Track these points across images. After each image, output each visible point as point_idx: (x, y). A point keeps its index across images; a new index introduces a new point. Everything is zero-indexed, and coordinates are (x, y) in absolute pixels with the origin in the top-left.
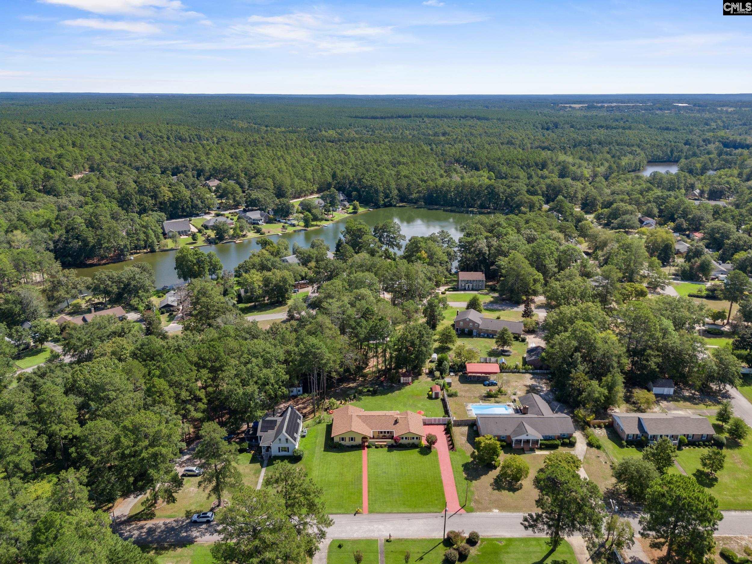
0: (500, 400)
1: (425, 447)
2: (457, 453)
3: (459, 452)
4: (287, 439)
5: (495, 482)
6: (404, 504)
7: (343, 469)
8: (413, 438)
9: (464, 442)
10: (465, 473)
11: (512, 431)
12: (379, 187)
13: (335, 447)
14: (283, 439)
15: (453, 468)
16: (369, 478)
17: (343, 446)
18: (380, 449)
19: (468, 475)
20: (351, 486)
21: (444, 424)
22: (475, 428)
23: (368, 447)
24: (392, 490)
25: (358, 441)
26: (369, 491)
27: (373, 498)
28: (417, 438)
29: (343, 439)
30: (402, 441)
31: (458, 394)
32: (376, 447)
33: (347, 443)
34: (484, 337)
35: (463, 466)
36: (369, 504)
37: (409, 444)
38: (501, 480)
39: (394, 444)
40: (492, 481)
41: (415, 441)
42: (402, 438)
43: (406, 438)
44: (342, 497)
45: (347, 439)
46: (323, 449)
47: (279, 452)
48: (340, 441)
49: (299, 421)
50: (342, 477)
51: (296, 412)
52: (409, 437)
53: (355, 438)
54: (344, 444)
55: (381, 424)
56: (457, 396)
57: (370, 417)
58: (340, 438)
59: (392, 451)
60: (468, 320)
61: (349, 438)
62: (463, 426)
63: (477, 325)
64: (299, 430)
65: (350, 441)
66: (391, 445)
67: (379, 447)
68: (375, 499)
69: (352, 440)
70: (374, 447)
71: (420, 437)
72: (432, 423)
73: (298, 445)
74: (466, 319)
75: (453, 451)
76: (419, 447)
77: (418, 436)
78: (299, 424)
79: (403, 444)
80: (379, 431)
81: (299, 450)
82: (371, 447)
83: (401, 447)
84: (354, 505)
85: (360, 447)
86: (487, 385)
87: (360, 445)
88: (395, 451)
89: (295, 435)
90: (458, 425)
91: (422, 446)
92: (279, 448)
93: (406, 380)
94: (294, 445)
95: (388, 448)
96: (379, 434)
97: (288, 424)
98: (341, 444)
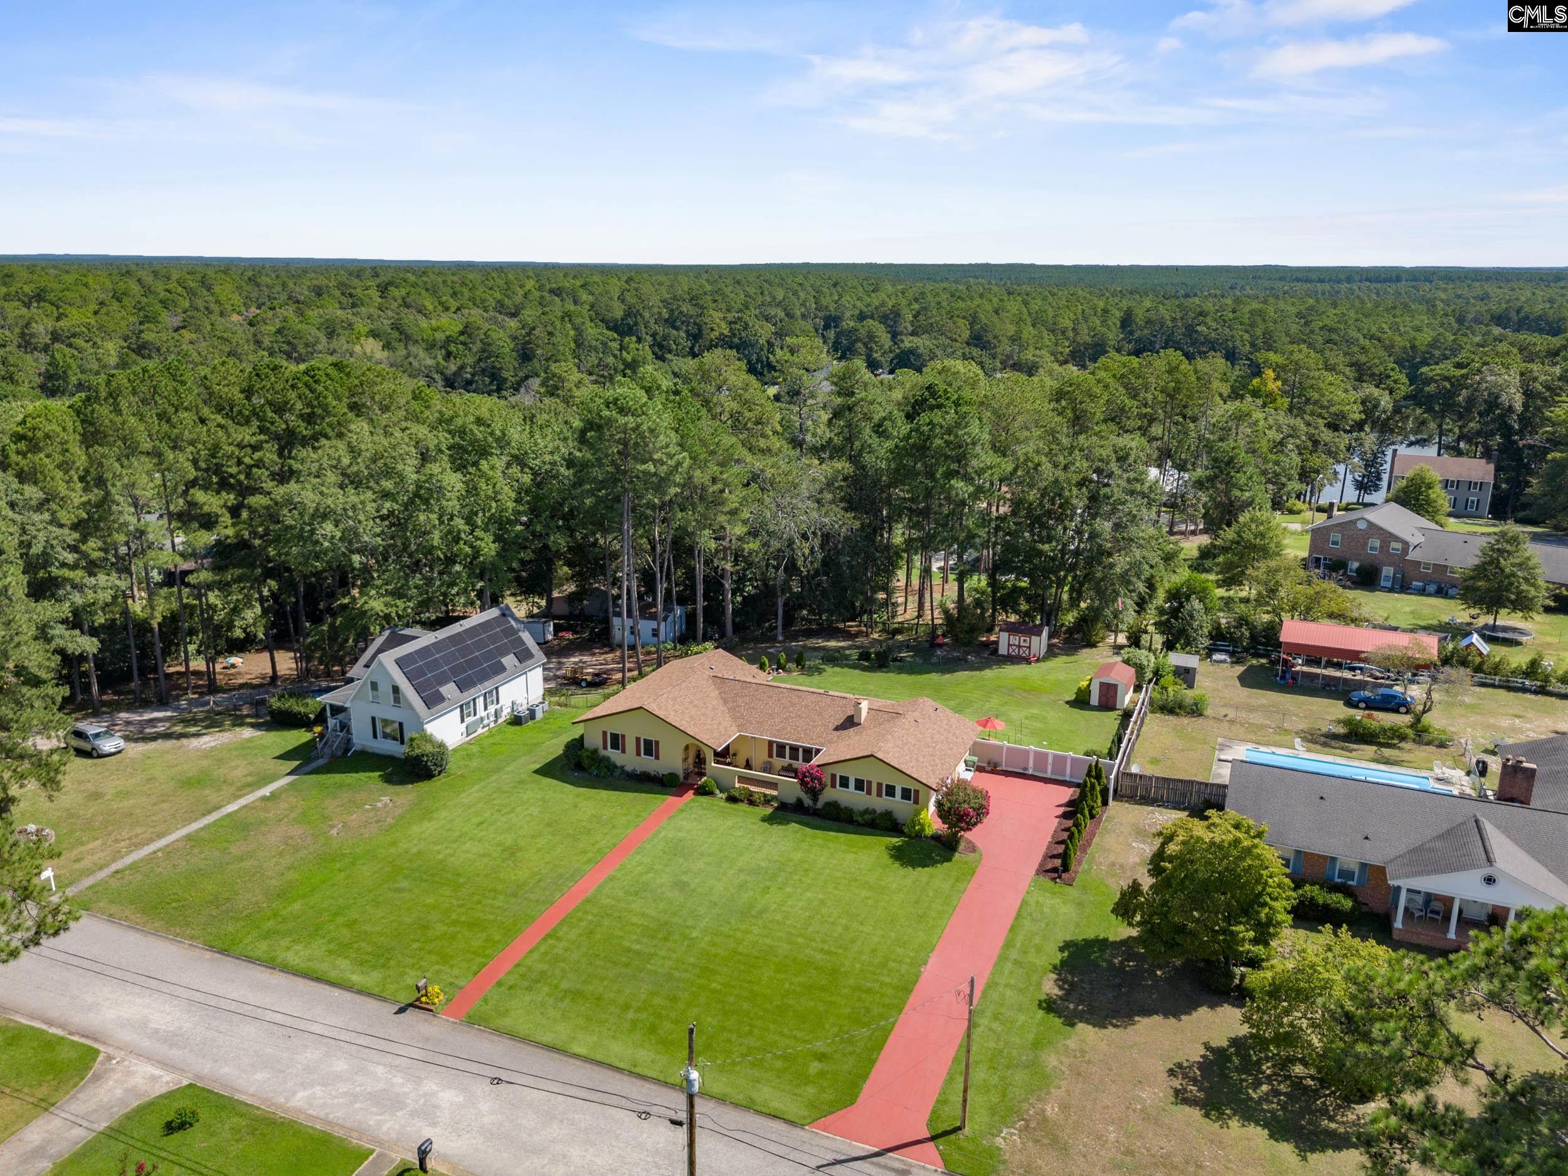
0: (1406, 756)
1: (933, 837)
2: (1072, 892)
3: (1084, 889)
4: (396, 690)
5: (1204, 1066)
6: (653, 1030)
7: (536, 836)
8: (891, 791)
10: (1061, 982)
11: (1402, 849)
12: (1238, 343)
13: (580, 768)
14: (385, 688)
17: (614, 768)
18: (744, 807)
19: (1070, 990)
20: (499, 901)
21: (1078, 785)
23: (703, 791)
24: (651, 956)
25: (671, 760)
28: (906, 793)
29: (616, 741)
30: (832, 794)
31: (1208, 712)
32: (732, 798)
33: (629, 759)
34: (1422, 592)
35: (1066, 946)
36: (499, 984)
37: (865, 810)
38: (1250, 1067)
39: (804, 800)
40: (1195, 1053)
41: (897, 805)
42: (844, 780)
43: (859, 784)
44: (426, 927)
45: (630, 745)
46: (538, 766)
47: (375, 736)
48: (605, 748)
49: (509, 660)
50: (504, 860)
51: (517, 631)
52: (869, 783)
53: (657, 743)
54: (619, 764)
55: (786, 719)
56: (1201, 715)
57: (757, 690)
58: (605, 733)
59: (780, 823)
60: (1362, 525)
61: (638, 740)
62: (1167, 807)
63: (1399, 546)
64: (497, 688)
65: (638, 754)
66: (791, 799)
67: (742, 801)
68: (543, 973)
69: (648, 752)
70: (724, 796)
71: (917, 792)
72: (1026, 769)
73: (468, 735)
74: (1353, 522)
75: (1054, 879)
76: (906, 830)
77: (912, 786)
78: (501, 669)
79: (842, 806)
80: (770, 743)
81: (429, 739)
82: (710, 793)
83: (829, 819)
84: (437, 967)
85: (671, 786)
86: (1362, 705)
87: (673, 776)
88: (794, 824)
89: (449, 690)
90: (1142, 797)
91: (923, 829)
92: (373, 719)
93: (1019, 646)
94: (418, 717)
95: (777, 809)
96: (770, 756)
97: (437, 646)
98: (608, 759)
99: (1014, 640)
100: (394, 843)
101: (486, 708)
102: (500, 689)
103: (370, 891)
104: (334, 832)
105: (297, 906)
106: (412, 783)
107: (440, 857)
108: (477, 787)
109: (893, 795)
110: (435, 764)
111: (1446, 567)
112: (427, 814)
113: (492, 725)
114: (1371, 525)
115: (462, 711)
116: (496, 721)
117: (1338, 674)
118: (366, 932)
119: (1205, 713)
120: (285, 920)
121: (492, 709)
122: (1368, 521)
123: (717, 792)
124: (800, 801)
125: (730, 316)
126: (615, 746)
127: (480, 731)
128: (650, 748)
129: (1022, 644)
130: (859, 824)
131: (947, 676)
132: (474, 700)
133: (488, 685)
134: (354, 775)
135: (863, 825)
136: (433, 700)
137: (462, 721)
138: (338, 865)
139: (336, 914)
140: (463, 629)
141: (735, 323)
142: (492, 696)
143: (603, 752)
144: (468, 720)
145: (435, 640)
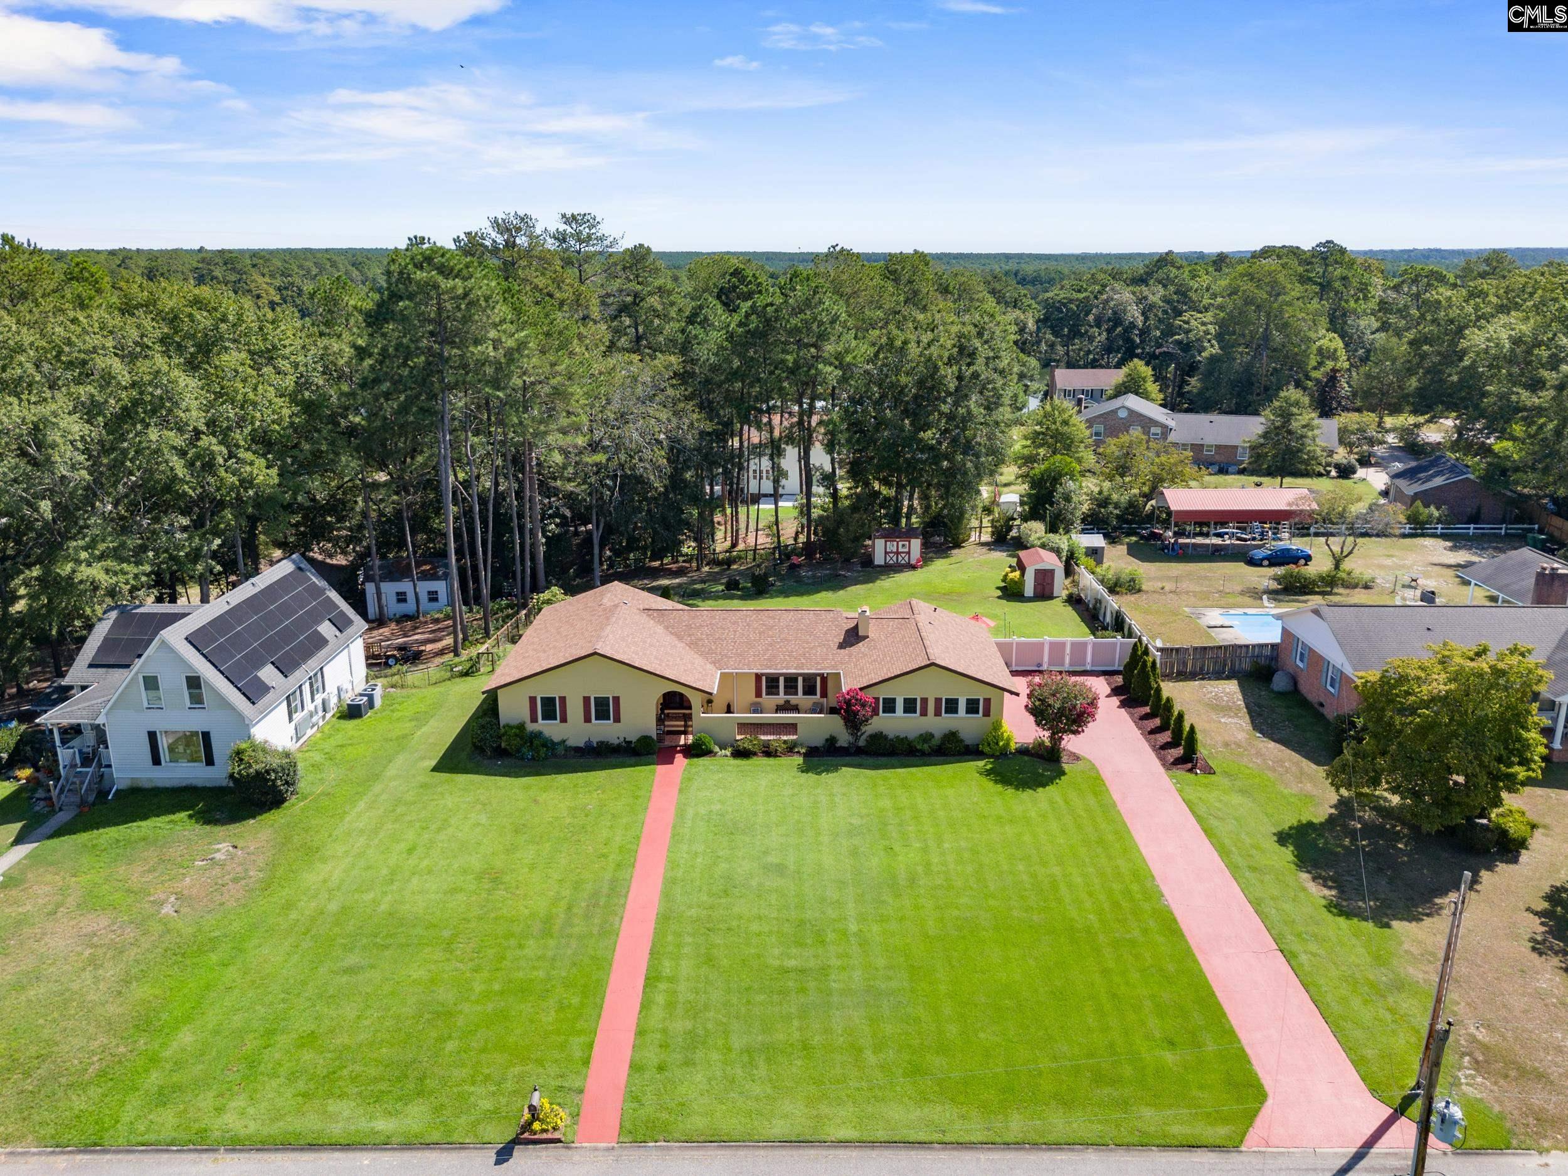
1: (1023, 751)
2: (1220, 781)
3: (1231, 776)
4: (194, 683)
7: (511, 849)
8: (952, 706)
9: (1241, 736)
10: (1319, 880)
13: (501, 753)
14: (173, 683)
15: (1223, 852)
16: (667, 896)
17: (550, 746)
18: (762, 761)
20: (532, 948)
21: (1106, 673)
22: (1280, 682)
23: (697, 751)
24: (824, 970)
25: (640, 720)
26: (651, 981)
27: (680, 1026)
28: (973, 705)
29: (551, 708)
30: (882, 723)
32: (741, 753)
33: (572, 730)
35: (1281, 839)
36: (636, 1067)
37: (927, 737)
39: (844, 738)
41: (963, 723)
42: (890, 706)
43: (910, 706)
44: (446, 1014)
45: (575, 710)
46: (433, 763)
47: (156, 761)
48: (534, 719)
49: (326, 629)
50: (489, 892)
51: (322, 591)
52: (925, 701)
53: (617, 700)
54: (556, 739)
55: (771, 645)
56: (1139, 591)
57: (713, 617)
58: (533, 700)
59: (828, 771)
60: (1123, 414)
61: (587, 700)
62: (1210, 679)
63: (1158, 430)
64: (321, 669)
65: (587, 719)
66: (818, 741)
67: (755, 754)
68: (691, 1034)
69: (602, 714)
70: (728, 752)
71: (987, 701)
72: (1040, 665)
73: (298, 739)
74: (1114, 412)
75: (1190, 770)
76: (987, 749)
77: (980, 694)
78: (321, 642)
79: (891, 736)
80: (758, 677)
81: (264, 749)
82: (708, 753)
83: (883, 755)
84: (516, 1070)
85: (649, 753)
86: (1266, 563)
87: (645, 740)
88: (844, 769)
89: (268, 674)
90: (1179, 673)
91: (1007, 744)
92: (152, 736)
93: (898, 553)
94: (240, 717)
95: (806, 755)
96: (758, 694)
97: (235, 613)
98: (538, 735)
99: (892, 546)
100: (289, 906)
101: (313, 700)
102: (325, 669)
103: (304, 983)
104: (167, 910)
105: (186, 1037)
106: (254, 817)
107: (384, 907)
108: (362, 805)
109: (955, 711)
110: (287, 783)
111: (1202, 445)
112: (311, 853)
113: (321, 723)
114: (1131, 412)
115: (289, 705)
116: (324, 717)
117: (1207, 541)
118: (347, 1048)
119: (1144, 587)
120: (178, 1065)
121: (319, 698)
122: (1128, 409)
123: (717, 749)
124: (831, 741)
125: (278, 282)
126: (549, 715)
127: (310, 732)
128: (603, 708)
129: (900, 550)
130: (923, 754)
131: (841, 592)
132: (300, 687)
133: (312, 664)
134: (143, 824)
135: (929, 755)
136: (254, 692)
137: (291, 719)
138: (214, 958)
139: (270, 1033)
140: (257, 590)
141: (286, 288)
142: (317, 682)
143: (531, 727)
144: (297, 717)
145: (227, 608)
